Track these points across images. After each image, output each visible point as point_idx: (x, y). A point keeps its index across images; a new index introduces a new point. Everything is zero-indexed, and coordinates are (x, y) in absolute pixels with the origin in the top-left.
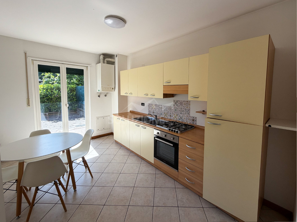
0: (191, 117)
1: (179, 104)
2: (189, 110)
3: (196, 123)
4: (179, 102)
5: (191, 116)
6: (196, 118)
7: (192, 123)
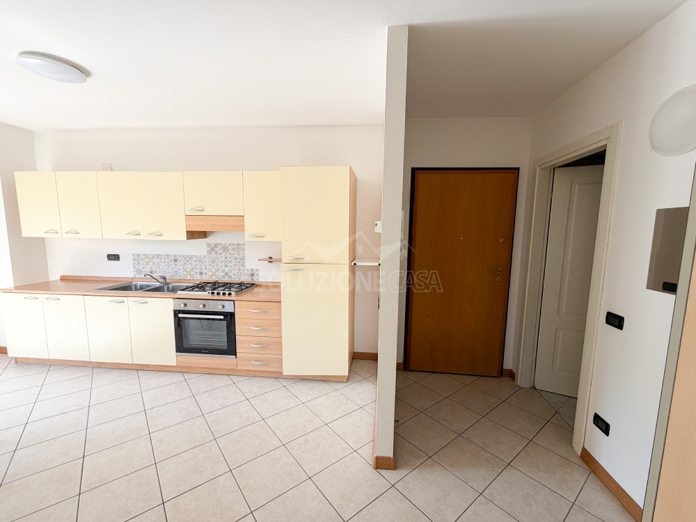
0: (247, 270)
1: (220, 249)
2: (243, 258)
3: (257, 279)
4: (221, 247)
5: (247, 267)
6: (257, 270)
7: (250, 280)
